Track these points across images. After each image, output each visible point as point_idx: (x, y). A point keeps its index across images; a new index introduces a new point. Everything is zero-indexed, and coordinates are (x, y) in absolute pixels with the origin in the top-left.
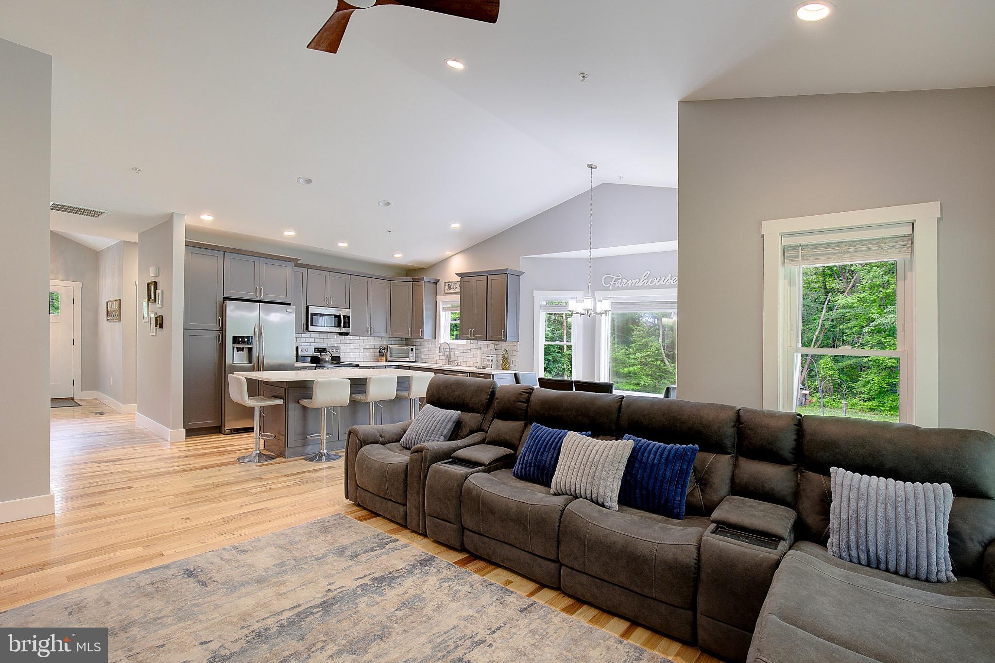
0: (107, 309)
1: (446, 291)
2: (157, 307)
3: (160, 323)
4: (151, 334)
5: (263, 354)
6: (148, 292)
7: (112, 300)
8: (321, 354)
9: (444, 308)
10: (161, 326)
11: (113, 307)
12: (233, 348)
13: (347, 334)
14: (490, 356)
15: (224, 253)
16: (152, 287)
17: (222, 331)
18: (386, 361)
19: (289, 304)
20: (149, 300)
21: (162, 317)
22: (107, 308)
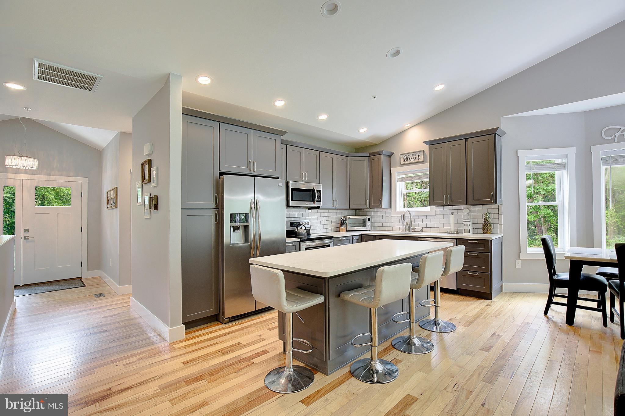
0: (107, 199)
1: (402, 163)
2: (151, 188)
3: (155, 204)
4: (146, 217)
5: (260, 232)
6: (142, 173)
7: (110, 189)
8: (297, 228)
9: (398, 179)
10: (156, 208)
11: (112, 195)
12: (231, 226)
13: (318, 208)
14: (469, 220)
15: (219, 124)
16: (146, 167)
17: (219, 209)
18: (346, 231)
19: (278, 178)
20: (143, 181)
21: (157, 198)
22: (107, 197)
